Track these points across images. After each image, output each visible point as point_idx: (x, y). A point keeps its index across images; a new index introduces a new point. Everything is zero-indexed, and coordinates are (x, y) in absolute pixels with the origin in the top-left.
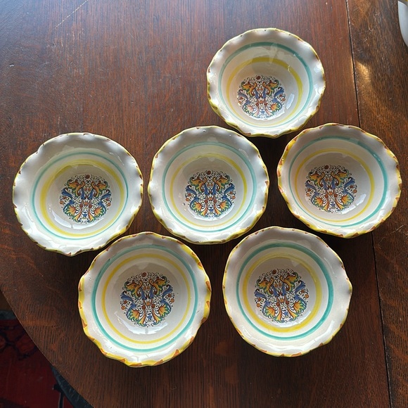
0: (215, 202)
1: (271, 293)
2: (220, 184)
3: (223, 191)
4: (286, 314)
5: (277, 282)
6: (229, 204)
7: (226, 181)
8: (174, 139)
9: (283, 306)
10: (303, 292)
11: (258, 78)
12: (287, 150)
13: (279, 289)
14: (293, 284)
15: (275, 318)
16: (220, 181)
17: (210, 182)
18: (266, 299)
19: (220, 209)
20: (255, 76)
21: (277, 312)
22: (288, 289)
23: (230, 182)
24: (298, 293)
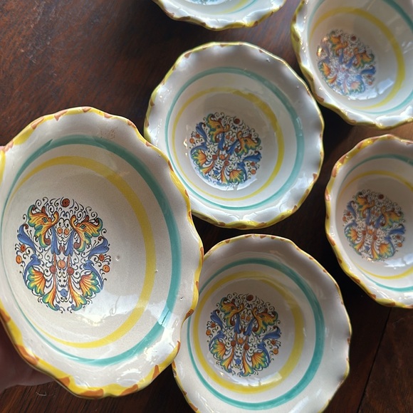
0: (226, 164)
1: (232, 323)
2: (244, 144)
3: (243, 156)
4: (238, 362)
5: (247, 313)
6: (243, 177)
7: (253, 145)
8: (222, 46)
9: (239, 350)
10: (273, 343)
11: (354, 38)
12: (359, 148)
13: (244, 324)
14: (266, 326)
15: (222, 360)
16: (246, 141)
17: (232, 134)
18: (222, 328)
19: (228, 178)
20: (350, 33)
21: (229, 354)
22: (255, 330)
23: (258, 149)
24: (266, 342)
